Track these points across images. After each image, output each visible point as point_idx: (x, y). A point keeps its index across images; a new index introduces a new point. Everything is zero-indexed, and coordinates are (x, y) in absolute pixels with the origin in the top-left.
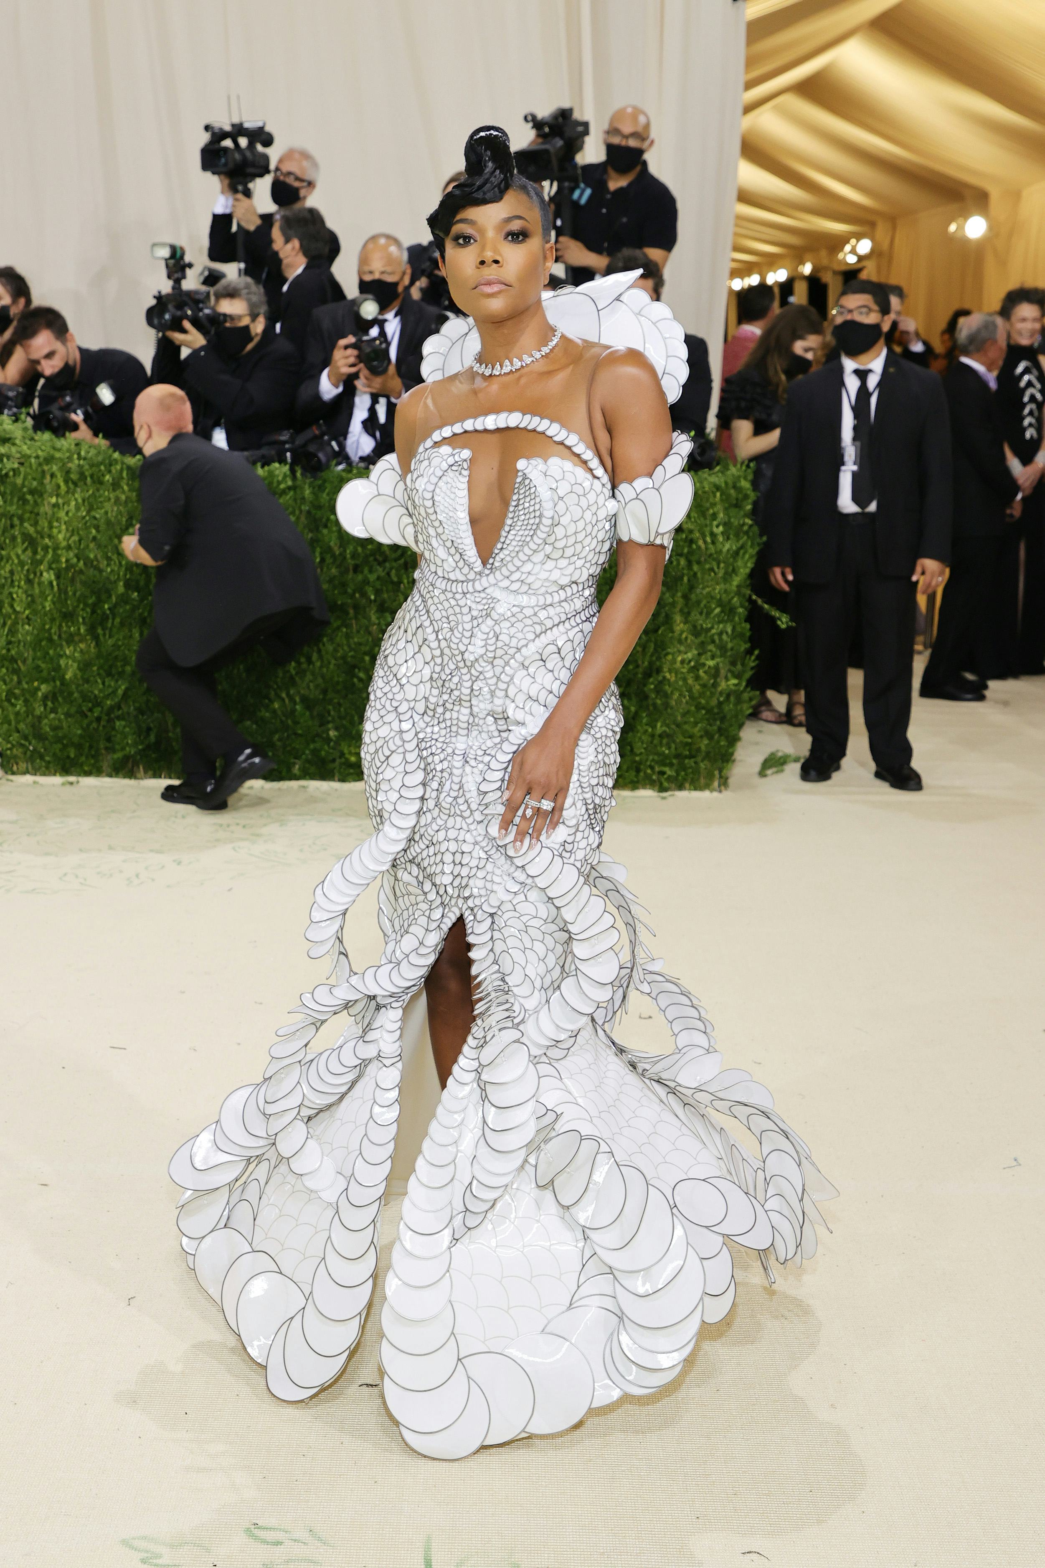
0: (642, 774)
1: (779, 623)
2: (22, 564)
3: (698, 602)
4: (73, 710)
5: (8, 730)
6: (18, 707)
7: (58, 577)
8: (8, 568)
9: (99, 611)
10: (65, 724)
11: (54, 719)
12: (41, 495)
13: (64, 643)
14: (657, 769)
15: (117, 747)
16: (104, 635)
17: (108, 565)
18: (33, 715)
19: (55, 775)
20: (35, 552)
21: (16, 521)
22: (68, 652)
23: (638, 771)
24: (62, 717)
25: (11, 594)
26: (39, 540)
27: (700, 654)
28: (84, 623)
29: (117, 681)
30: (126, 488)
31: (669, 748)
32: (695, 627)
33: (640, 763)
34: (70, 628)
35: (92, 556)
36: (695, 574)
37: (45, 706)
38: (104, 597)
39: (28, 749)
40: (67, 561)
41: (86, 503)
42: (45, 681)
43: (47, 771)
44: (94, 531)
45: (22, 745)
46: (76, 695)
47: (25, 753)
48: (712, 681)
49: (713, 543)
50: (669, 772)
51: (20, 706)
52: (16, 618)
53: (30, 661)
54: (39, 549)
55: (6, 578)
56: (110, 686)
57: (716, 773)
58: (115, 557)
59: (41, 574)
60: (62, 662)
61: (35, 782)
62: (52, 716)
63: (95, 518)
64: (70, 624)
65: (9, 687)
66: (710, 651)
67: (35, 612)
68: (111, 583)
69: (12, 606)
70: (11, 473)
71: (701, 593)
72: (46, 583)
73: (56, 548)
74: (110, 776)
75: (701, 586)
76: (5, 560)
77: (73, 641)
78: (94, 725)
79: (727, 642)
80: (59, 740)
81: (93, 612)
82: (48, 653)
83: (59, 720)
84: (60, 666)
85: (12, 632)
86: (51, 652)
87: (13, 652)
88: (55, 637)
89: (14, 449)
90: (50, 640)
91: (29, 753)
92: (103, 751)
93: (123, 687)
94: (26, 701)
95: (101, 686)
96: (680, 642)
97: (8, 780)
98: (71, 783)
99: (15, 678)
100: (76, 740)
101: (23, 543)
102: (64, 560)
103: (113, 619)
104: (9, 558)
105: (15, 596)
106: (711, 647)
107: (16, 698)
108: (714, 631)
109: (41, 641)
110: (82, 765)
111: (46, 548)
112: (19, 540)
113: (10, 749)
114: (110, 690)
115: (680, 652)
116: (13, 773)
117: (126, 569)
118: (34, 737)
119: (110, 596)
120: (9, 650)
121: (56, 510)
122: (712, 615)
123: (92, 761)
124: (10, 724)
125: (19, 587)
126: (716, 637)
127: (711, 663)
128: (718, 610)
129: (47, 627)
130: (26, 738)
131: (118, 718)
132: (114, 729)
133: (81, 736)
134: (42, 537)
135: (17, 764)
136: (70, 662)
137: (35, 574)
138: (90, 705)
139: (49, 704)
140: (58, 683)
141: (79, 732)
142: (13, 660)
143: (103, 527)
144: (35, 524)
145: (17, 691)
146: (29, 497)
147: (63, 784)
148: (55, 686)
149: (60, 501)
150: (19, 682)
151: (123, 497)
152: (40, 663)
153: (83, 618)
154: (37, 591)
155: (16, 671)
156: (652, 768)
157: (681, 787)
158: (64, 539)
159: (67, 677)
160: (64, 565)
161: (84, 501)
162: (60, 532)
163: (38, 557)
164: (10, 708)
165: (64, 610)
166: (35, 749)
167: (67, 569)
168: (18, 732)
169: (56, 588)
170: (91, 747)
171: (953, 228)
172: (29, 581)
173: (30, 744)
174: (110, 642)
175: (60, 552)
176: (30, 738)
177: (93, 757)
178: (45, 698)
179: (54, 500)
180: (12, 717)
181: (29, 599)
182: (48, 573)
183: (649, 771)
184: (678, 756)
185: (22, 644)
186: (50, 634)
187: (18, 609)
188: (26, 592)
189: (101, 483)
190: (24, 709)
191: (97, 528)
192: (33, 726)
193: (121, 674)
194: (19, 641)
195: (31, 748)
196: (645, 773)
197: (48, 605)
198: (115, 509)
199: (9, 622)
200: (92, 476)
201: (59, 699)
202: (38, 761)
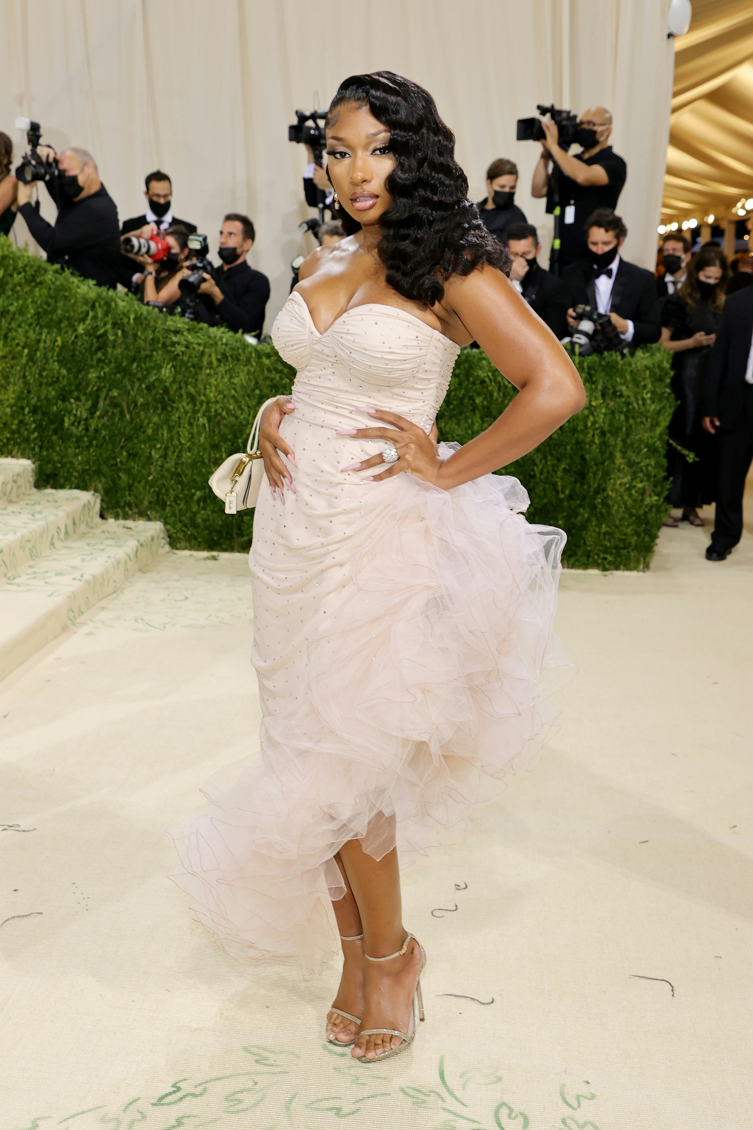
0: (591, 559)
1: (688, 458)
2: (186, 412)
3: (632, 445)
4: (216, 509)
5: (175, 521)
6: (181, 506)
7: (209, 421)
8: (177, 415)
9: (235, 444)
10: (211, 518)
11: (204, 514)
12: (201, 368)
13: (212, 465)
14: (602, 555)
15: (244, 533)
17: (242, 414)
18: (191, 512)
19: (204, 550)
20: (195, 405)
21: (183, 385)
23: (589, 557)
24: (210, 513)
25: (178, 432)
26: (197, 397)
27: (632, 480)
30: (254, 364)
31: (610, 542)
32: (629, 461)
33: (590, 551)
34: (215, 454)
35: (231, 407)
36: (631, 426)
37: (199, 505)
38: (238, 435)
39: (186, 533)
40: (216, 411)
41: (228, 373)
42: (199, 489)
43: (199, 548)
44: (233, 392)
45: (183, 531)
47: (185, 536)
48: (640, 498)
49: (644, 404)
50: (610, 558)
51: (182, 505)
52: (182, 448)
53: (189, 476)
54: (198, 403)
55: (175, 422)
57: (642, 559)
58: (246, 409)
59: (198, 419)
61: (191, 555)
62: (203, 512)
63: (233, 383)
64: (216, 452)
65: (176, 492)
66: (639, 477)
67: (193, 444)
68: (243, 426)
69: (179, 440)
70: (181, 353)
71: (635, 439)
72: (201, 425)
73: (208, 402)
74: (239, 552)
75: (634, 434)
76: (175, 410)
79: (651, 472)
80: (207, 528)
81: (232, 445)
82: (201, 471)
83: (208, 515)
85: (179, 457)
86: (203, 470)
87: (179, 470)
88: (206, 461)
89: (182, 338)
90: (203, 463)
91: (187, 536)
92: (235, 536)
94: (187, 502)
96: (619, 471)
97: (174, 553)
99: (180, 487)
100: (218, 528)
101: (187, 398)
102: (213, 410)
104: (177, 409)
105: (181, 433)
106: (641, 475)
107: (181, 500)
108: (642, 464)
109: (197, 463)
110: (221, 545)
111: (202, 403)
112: (185, 397)
113: (176, 533)
115: (619, 478)
116: (177, 549)
118: (191, 526)
119: (242, 434)
120: (176, 469)
121: (209, 377)
122: (641, 453)
123: (228, 542)
124: (175, 516)
125: (184, 427)
126: (644, 468)
127: (640, 485)
128: (645, 450)
129: (201, 454)
130: (186, 526)
132: (242, 521)
133: (221, 526)
134: (200, 395)
135: (180, 543)
137: (194, 419)
139: (202, 504)
141: (220, 523)
142: (179, 475)
143: (238, 389)
144: (195, 386)
145: (181, 496)
146: (192, 369)
148: (205, 493)
149: (212, 372)
150: (182, 490)
151: (252, 369)
152: (195, 477)
153: (225, 449)
154: (195, 430)
155: (181, 483)
156: (598, 555)
157: (617, 568)
158: (215, 397)
160: (213, 414)
161: (226, 372)
162: (211, 392)
163: (197, 408)
164: (176, 507)
165: (213, 443)
166: (191, 534)
167: (216, 416)
168: (181, 521)
169: (207, 429)
170: (227, 533)
172: (191, 424)
173: (188, 530)
175: (210, 405)
176: (189, 526)
177: (229, 539)
178: (199, 500)
179: (208, 371)
180: (177, 512)
181: (190, 435)
182: (202, 418)
183: (596, 557)
184: (616, 547)
185: (185, 465)
186: (203, 458)
187: (183, 441)
188: (188, 431)
189: (238, 360)
190: (185, 507)
191: (235, 389)
192: (191, 518)
194: (183, 463)
195: (189, 533)
196: (593, 558)
197: (202, 439)
198: (247, 377)
199: (177, 451)
200: (231, 356)
201: (208, 501)
202: (193, 541)
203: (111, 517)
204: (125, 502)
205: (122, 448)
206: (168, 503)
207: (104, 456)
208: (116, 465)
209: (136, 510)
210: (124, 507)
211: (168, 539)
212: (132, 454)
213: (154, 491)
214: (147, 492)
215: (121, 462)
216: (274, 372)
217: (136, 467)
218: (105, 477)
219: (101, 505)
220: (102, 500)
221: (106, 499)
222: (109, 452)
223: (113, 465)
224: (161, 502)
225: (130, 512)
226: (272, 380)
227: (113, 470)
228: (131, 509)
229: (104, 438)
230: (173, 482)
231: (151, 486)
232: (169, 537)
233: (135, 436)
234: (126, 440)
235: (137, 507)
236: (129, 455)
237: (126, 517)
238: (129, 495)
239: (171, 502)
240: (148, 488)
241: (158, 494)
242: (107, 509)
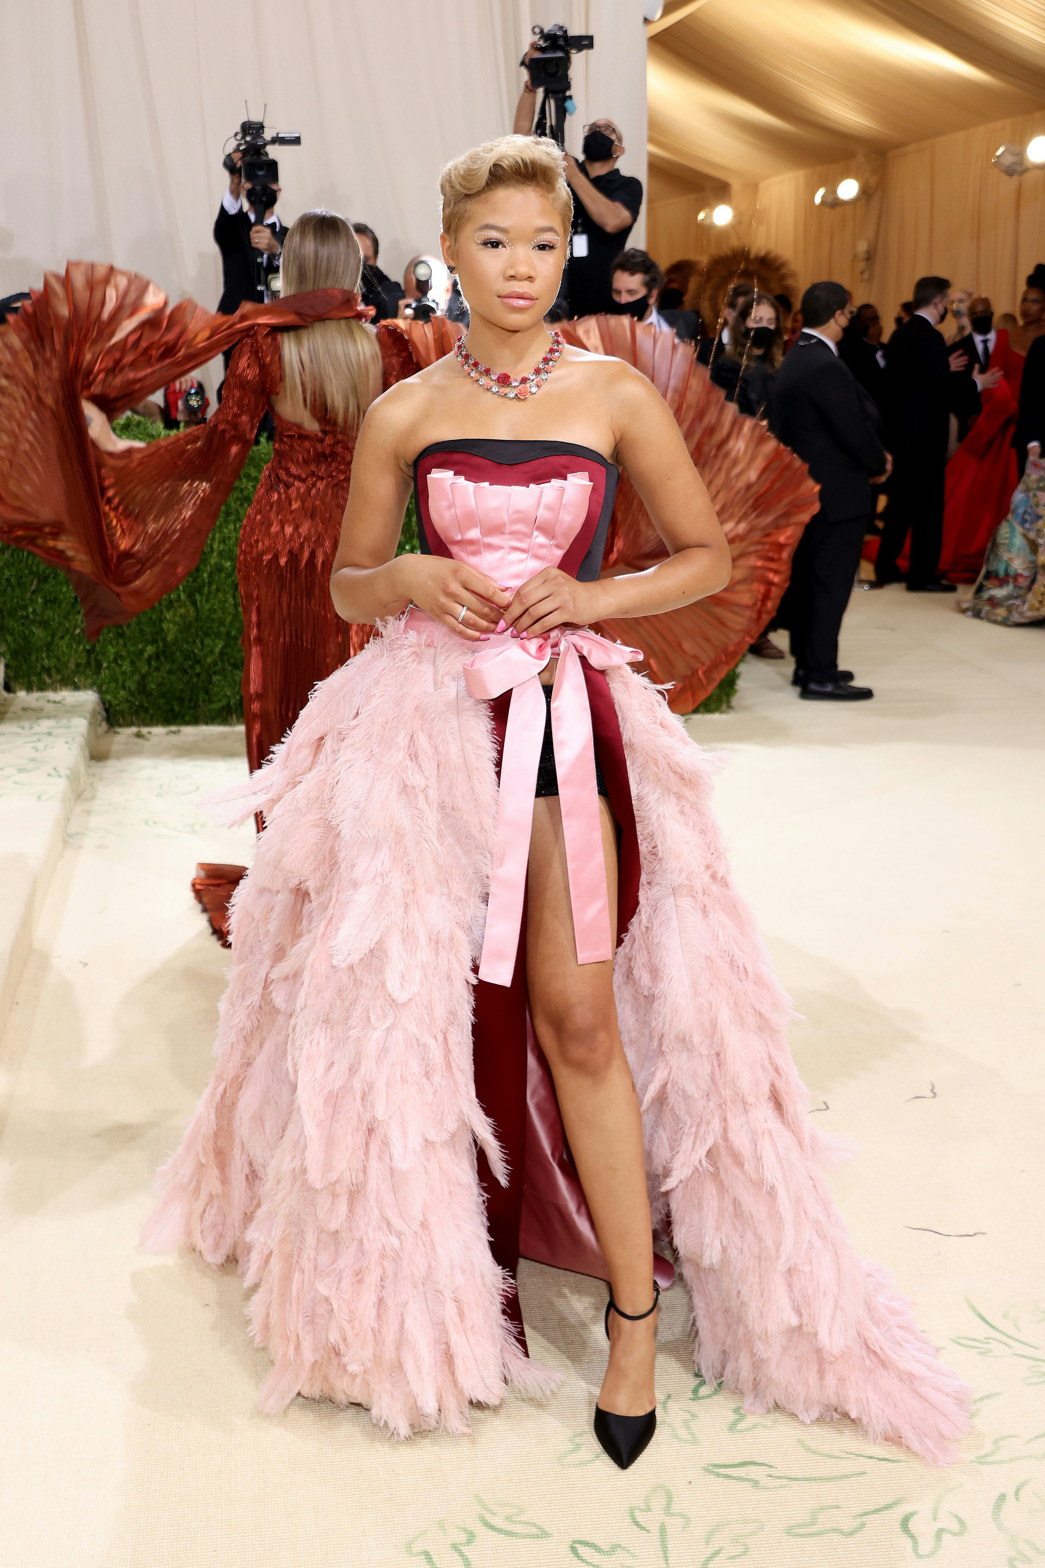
4: (175, 668)
5: (114, 688)
6: (125, 668)
9: (198, 580)
10: (168, 681)
11: (158, 676)
13: (165, 609)
15: (215, 698)
16: (201, 600)
18: (138, 674)
19: (157, 725)
22: (168, 617)
24: (165, 675)
28: (184, 591)
29: (214, 641)
37: (149, 665)
39: (134, 704)
42: (149, 643)
43: (152, 722)
45: (128, 701)
46: (178, 654)
47: (131, 708)
51: (126, 666)
56: (209, 645)
57: (724, 698)
60: (165, 626)
61: (139, 733)
62: (155, 674)
65: (116, 649)
74: (207, 723)
77: (172, 606)
78: (195, 680)
80: (164, 695)
81: (195, 581)
82: (151, 619)
83: (163, 677)
84: (163, 629)
86: (154, 617)
91: (134, 708)
92: (201, 703)
93: (220, 646)
94: (132, 662)
95: (200, 646)
97: (114, 732)
98: (174, 732)
99: (121, 642)
100: (178, 694)
103: (210, 586)
107: (123, 659)
110: (183, 717)
113: (118, 705)
114: (208, 649)
116: (120, 726)
117: (219, 542)
118: (140, 694)
119: (206, 566)
123: (192, 712)
124: (116, 681)
130: (132, 694)
131: (215, 673)
132: (210, 682)
133: (182, 690)
136: (171, 626)
138: (190, 663)
140: (161, 644)
141: (181, 687)
145: (124, 653)
147: (168, 734)
148: (158, 648)
150: (125, 645)
152: (144, 627)
155: (121, 635)
159: (170, 638)
164: (117, 669)
166: (140, 704)
168: (124, 688)
170: (190, 700)
171: (701, 216)
173: (136, 699)
174: (207, 607)
176: (136, 693)
177: (193, 708)
178: (150, 658)
180: (120, 677)
190: (131, 669)
192: (139, 683)
193: (218, 635)
195: (137, 703)
201: (162, 659)
202: (142, 714)
203: (21, 689)
204: (43, 667)
205: (34, 592)
206: (105, 665)
207: (9, 605)
208: (27, 617)
209: (59, 677)
210: (40, 674)
211: (104, 714)
212: (50, 601)
213: (85, 648)
214: (73, 651)
215: (34, 612)
216: (244, 480)
217: (57, 618)
218: (12, 634)
219: (6, 674)
220: (7, 666)
221: (14, 664)
222: (15, 600)
223: (22, 617)
224: (93, 663)
225: (48, 680)
226: (242, 491)
227: (23, 624)
228: (50, 676)
229: (8, 580)
230: (111, 635)
231: (79, 643)
232: (107, 711)
233: (53, 575)
234: (39, 582)
235: (58, 672)
236: (46, 602)
237: (42, 688)
238: (48, 657)
239: (109, 662)
240: (74, 646)
241: (89, 652)
242: (16, 678)
